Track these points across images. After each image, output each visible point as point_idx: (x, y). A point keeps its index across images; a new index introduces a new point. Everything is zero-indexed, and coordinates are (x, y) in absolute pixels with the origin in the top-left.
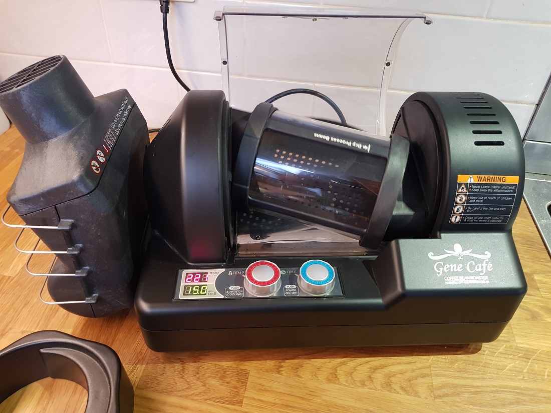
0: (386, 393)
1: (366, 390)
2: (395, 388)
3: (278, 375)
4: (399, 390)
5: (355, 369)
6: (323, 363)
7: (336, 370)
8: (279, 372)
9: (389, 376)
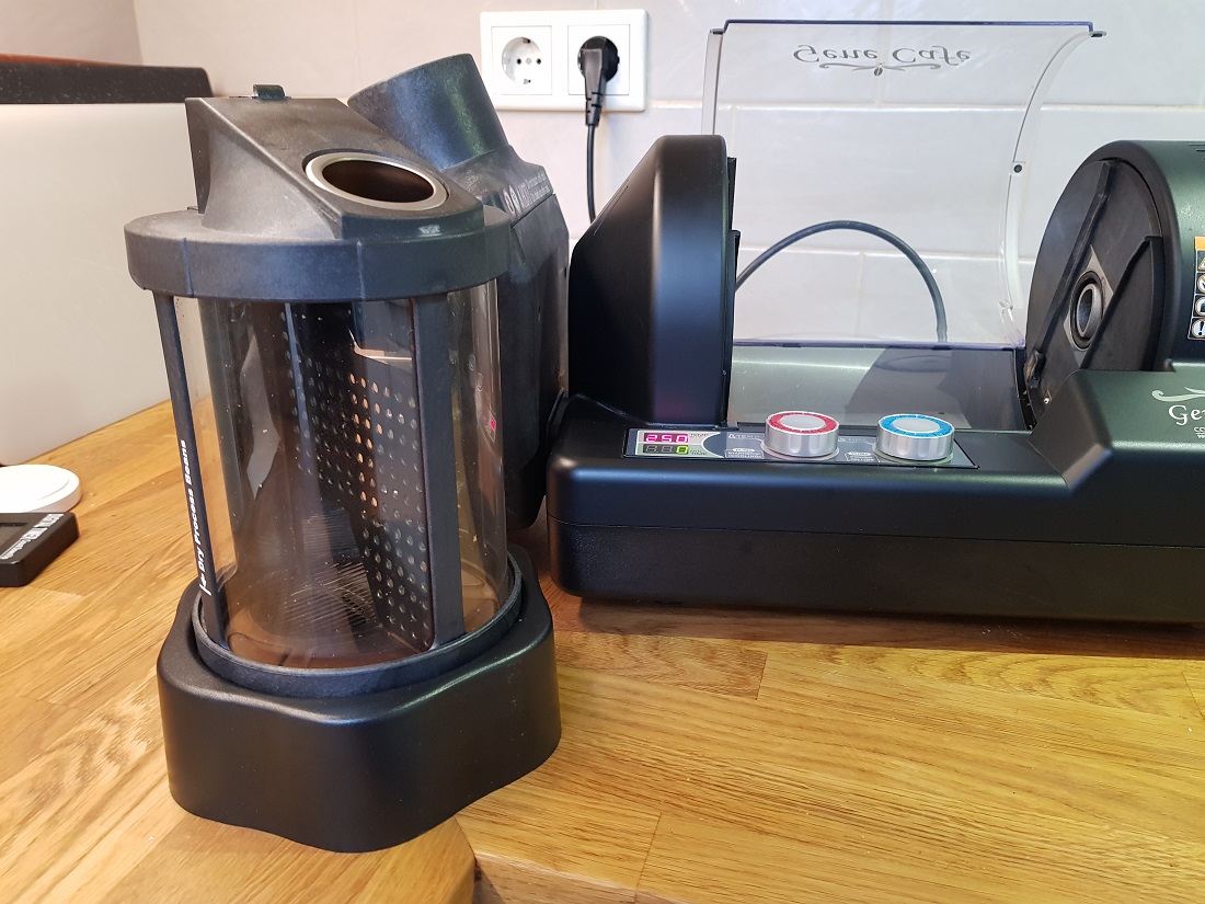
0: (1084, 704)
1: (1037, 697)
2: (1107, 698)
3: (831, 664)
4: (1115, 702)
5: (1006, 667)
6: (931, 655)
7: (963, 667)
8: (832, 660)
9: (1089, 681)
